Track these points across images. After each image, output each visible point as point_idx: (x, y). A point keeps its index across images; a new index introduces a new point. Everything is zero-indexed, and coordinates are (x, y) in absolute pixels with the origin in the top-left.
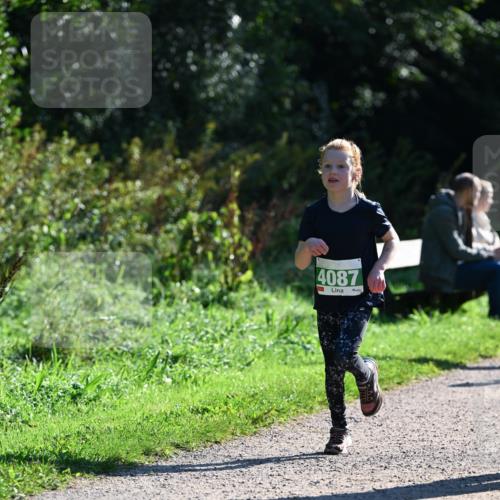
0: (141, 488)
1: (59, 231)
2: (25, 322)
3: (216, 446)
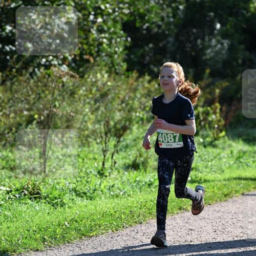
0: (177, 223)
1: (143, 115)
2: (129, 153)
3: (209, 206)
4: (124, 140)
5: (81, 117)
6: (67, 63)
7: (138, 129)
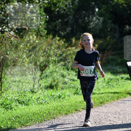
0: (75, 118)
1: (56, 59)
2: (48, 80)
4: (45, 73)
5: (21, 60)
6: (13, 30)
7: (53, 66)
